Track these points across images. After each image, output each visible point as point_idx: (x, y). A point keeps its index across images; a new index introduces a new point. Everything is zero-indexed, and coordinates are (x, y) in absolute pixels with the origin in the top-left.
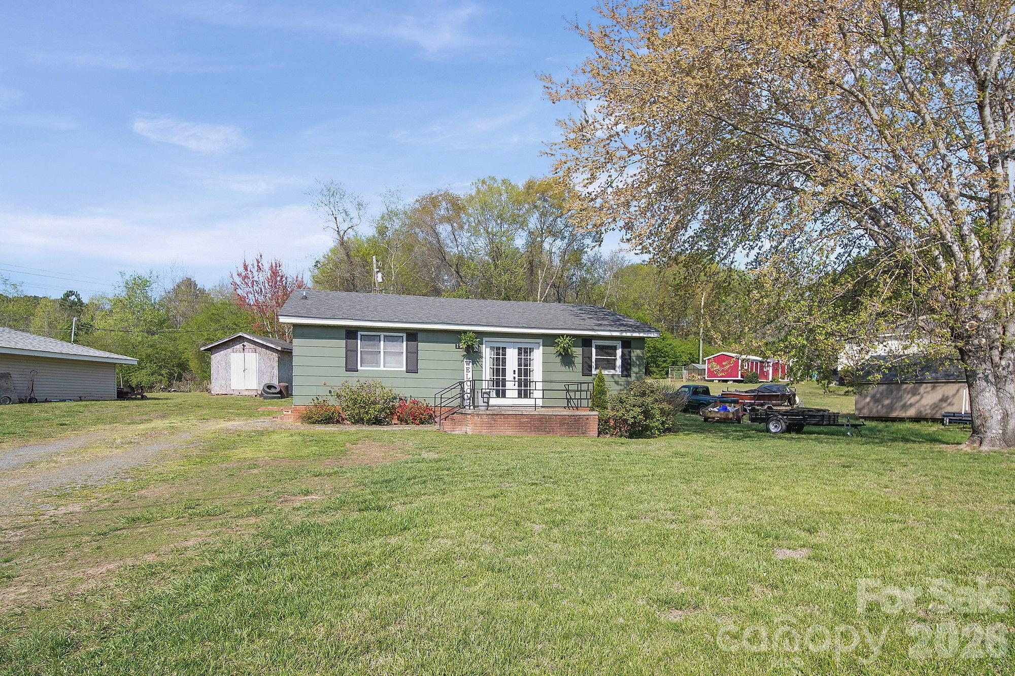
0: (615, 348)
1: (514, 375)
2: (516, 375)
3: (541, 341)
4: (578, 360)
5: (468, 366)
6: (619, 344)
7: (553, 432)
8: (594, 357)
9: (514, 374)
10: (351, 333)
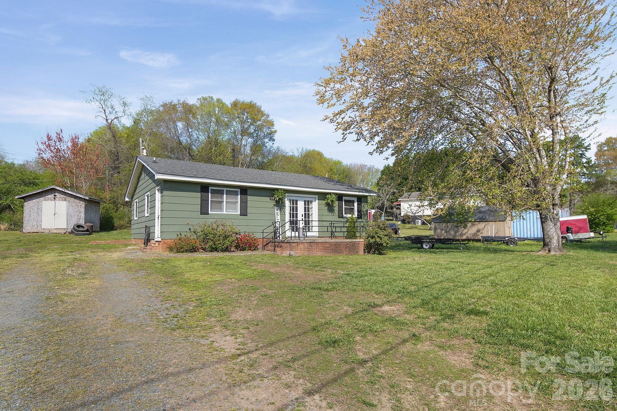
0: (353, 202)
1: (302, 218)
2: (303, 218)
3: (317, 196)
4: (336, 209)
5: (277, 212)
6: (355, 199)
7: (342, 252)
8: (344, 207)
9: (302, 216)
10: (204, 188)
